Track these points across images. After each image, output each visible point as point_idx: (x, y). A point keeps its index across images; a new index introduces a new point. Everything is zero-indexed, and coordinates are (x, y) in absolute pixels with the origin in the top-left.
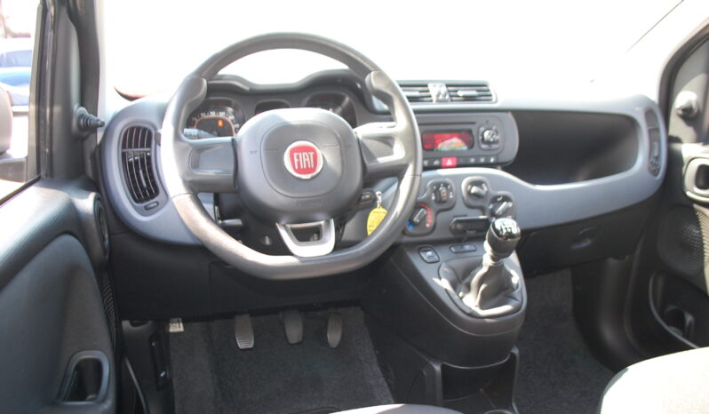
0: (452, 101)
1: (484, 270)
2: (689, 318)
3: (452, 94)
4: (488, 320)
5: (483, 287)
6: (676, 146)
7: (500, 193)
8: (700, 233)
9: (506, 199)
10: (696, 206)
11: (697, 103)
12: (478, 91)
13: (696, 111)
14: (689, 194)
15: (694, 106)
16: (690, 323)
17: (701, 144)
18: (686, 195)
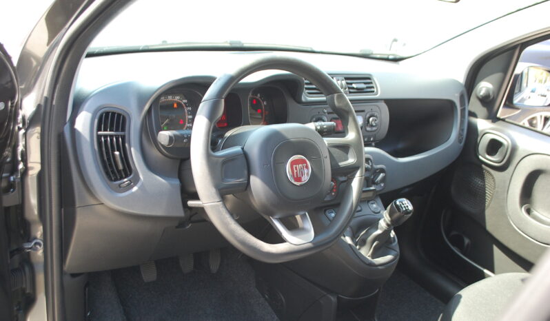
0: (350, 92)
1: (379, 232)
2: (467, 241)
3: (350, 86)
4: (380, 267)
5: (375, 244)
6: (473, 120)
7: (379, 166)
8: (484, 185)
9: (382, 171)
10: (483, 166)
11: (493, 92)
12: (365, 83)
13: (491, 97)
14: (480, 157)
15: (491, 94)
16: (468, 245)
17: (490, 121)
18: (478, 158)
